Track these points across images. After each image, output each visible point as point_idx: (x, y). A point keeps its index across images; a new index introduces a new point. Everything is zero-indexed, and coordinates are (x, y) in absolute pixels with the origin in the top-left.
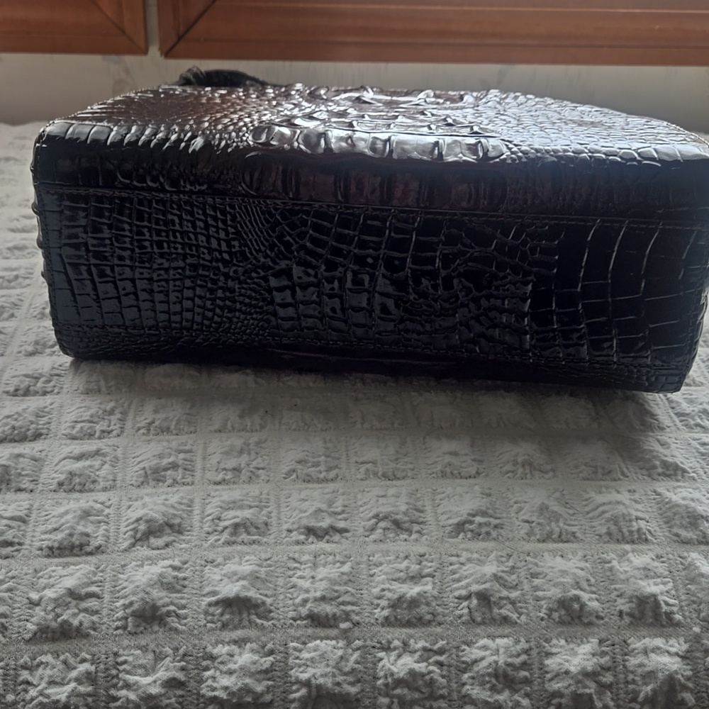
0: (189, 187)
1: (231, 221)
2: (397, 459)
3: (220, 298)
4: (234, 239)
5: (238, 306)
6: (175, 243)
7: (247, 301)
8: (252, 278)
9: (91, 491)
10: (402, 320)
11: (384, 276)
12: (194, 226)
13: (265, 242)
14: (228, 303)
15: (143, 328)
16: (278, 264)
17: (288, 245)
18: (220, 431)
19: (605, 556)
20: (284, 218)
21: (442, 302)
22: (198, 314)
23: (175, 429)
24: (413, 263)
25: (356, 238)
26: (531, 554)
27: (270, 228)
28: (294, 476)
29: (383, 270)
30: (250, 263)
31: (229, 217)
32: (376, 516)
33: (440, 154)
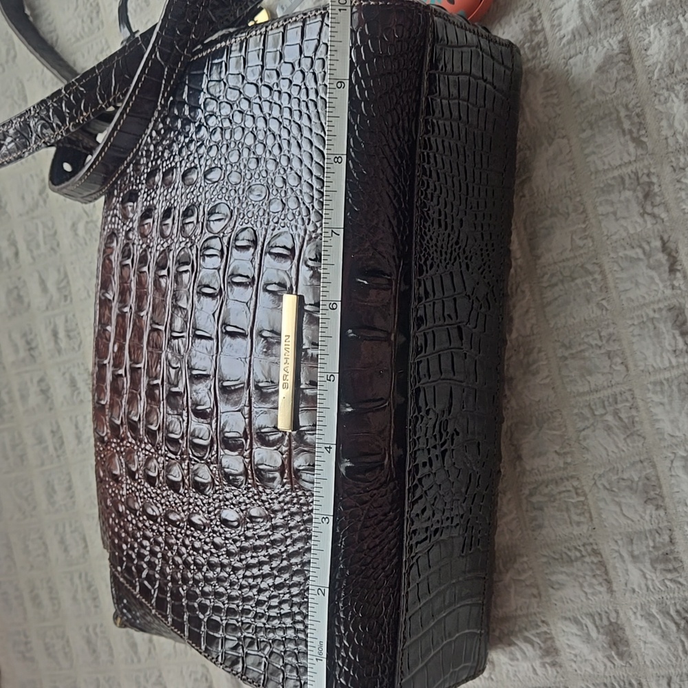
9: (658, 479)
19: (638, 13)
26: (650, 76)
28: (604, 303)
32: (642, 215)
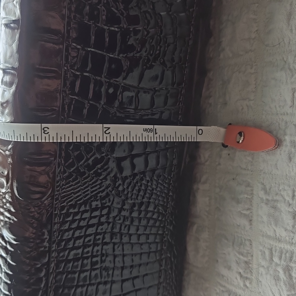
0: (46, 244)
1: (74, 209)
2: (290, 69)
3: (140, 214)
4: (91, 206)
5: (145, 200)
6: (92, 252)
7: (142, 193)
8: (124, 190)
10: (163, 64)
11: (125, 78)
12: (79, 238)
13: (93, 181)
14: (143, 208)
15: (160, 271)
16: (112, 169)
17: (97, 162)
18: (251, 220)
20: (72, 165)
21: (149, 27)
22: (151, 230)
23: (247, 257)
24: (113, 52)
25: (91, 102)
27: (81, 177)
29: (120, 79)
30: (111, 192)
31: (71, 211)
33: (14, 22)
